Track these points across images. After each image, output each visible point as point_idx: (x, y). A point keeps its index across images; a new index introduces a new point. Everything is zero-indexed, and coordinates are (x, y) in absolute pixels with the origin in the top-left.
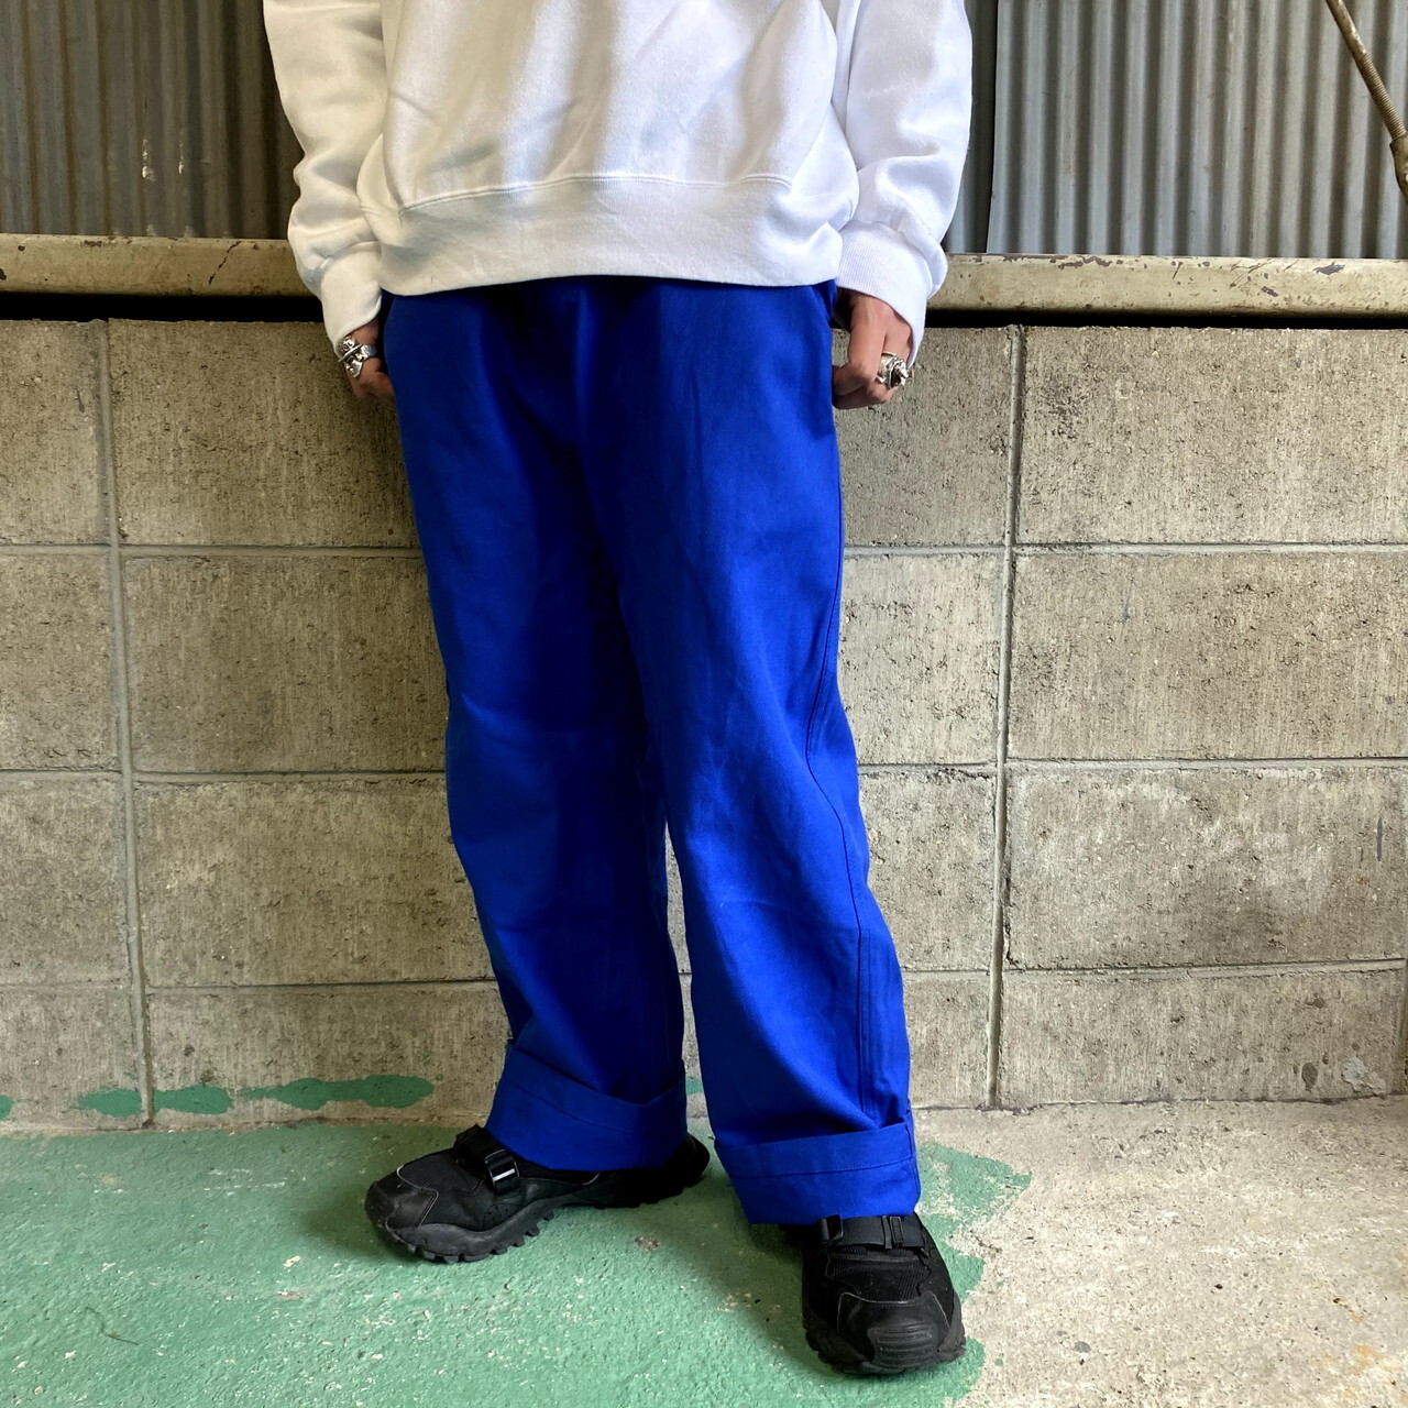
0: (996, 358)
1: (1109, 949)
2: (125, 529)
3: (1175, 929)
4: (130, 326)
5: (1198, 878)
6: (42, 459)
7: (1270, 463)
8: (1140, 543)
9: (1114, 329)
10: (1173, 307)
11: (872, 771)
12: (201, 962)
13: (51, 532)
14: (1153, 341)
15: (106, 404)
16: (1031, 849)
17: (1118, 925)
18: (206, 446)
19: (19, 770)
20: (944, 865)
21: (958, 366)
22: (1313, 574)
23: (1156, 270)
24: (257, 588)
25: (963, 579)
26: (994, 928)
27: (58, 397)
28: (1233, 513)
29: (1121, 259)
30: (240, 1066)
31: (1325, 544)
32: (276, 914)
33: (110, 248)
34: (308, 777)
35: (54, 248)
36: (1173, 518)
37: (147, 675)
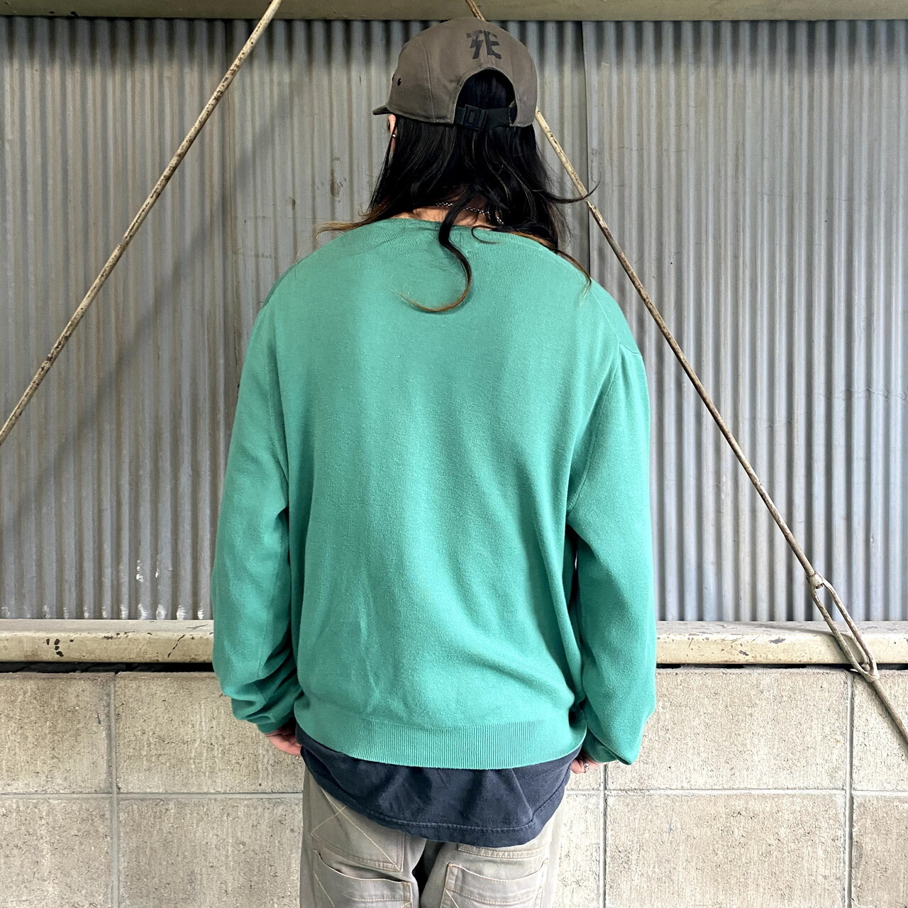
2: (120, 785)
6: (77, 749)
7: (748, 746)
13: (80, 787)
14: (679, 681)
15: (113, 720)
18: (164, 741)
22: (776, 806)
23: (679, 642)
24: (189, 815)
25: (577, 808)
27: (87, 717)
28: (729, 773)
31: (783, 789)
33: (117, 640)
35: (88, 640)
36: (695, 775)
37: (128, 863)
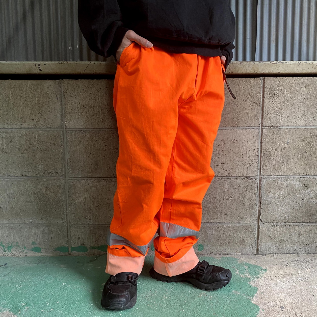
0: (258, 84)
1: (284, 219)
2: (66, 125)
3: (299, 214)
4: (68, 81)
5: (305, 202)
6: (49, 110)
8: (291, 126)
9: (285, 78)
10: (298, 72)
11: (229, 178)
12: (82, 219)
13: (50, 125)
14: (294, 80)
15: (63, 98)
16: (266, 196)
17: (286, 213)
18: (84, 107)
19: (43, 177)
20: (246, 199)
21: (249, 86)
23: (295, 64)
24: (94, 137)
25: (250, 134)
26: (257, 213)
27: (52, 96)
28: (313, 119)
29: (286, 62)
30: (90, 242)
32: (98, 208)
33: (63, 64)
34: (105, 179)
35: (51, 64)
36: (299, 120)
37: (71, 156)
